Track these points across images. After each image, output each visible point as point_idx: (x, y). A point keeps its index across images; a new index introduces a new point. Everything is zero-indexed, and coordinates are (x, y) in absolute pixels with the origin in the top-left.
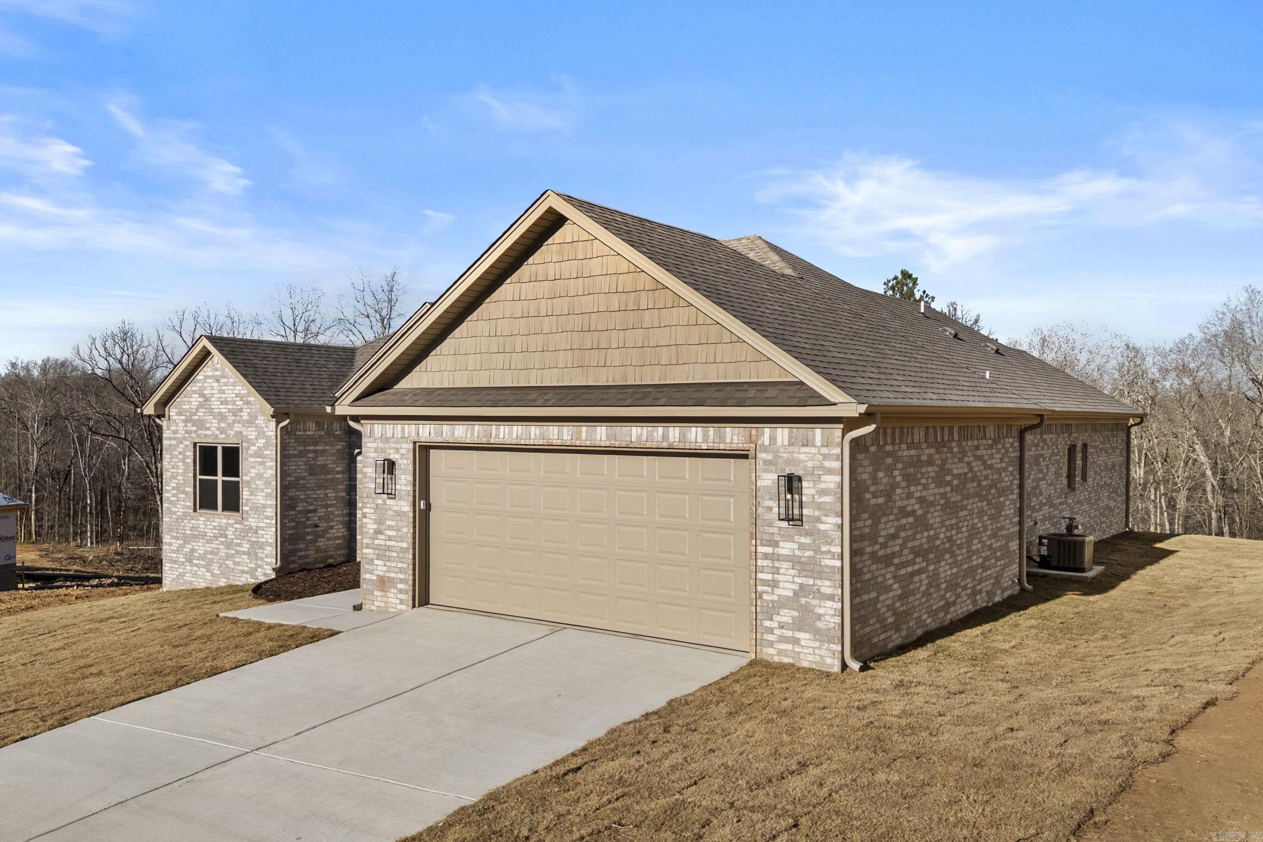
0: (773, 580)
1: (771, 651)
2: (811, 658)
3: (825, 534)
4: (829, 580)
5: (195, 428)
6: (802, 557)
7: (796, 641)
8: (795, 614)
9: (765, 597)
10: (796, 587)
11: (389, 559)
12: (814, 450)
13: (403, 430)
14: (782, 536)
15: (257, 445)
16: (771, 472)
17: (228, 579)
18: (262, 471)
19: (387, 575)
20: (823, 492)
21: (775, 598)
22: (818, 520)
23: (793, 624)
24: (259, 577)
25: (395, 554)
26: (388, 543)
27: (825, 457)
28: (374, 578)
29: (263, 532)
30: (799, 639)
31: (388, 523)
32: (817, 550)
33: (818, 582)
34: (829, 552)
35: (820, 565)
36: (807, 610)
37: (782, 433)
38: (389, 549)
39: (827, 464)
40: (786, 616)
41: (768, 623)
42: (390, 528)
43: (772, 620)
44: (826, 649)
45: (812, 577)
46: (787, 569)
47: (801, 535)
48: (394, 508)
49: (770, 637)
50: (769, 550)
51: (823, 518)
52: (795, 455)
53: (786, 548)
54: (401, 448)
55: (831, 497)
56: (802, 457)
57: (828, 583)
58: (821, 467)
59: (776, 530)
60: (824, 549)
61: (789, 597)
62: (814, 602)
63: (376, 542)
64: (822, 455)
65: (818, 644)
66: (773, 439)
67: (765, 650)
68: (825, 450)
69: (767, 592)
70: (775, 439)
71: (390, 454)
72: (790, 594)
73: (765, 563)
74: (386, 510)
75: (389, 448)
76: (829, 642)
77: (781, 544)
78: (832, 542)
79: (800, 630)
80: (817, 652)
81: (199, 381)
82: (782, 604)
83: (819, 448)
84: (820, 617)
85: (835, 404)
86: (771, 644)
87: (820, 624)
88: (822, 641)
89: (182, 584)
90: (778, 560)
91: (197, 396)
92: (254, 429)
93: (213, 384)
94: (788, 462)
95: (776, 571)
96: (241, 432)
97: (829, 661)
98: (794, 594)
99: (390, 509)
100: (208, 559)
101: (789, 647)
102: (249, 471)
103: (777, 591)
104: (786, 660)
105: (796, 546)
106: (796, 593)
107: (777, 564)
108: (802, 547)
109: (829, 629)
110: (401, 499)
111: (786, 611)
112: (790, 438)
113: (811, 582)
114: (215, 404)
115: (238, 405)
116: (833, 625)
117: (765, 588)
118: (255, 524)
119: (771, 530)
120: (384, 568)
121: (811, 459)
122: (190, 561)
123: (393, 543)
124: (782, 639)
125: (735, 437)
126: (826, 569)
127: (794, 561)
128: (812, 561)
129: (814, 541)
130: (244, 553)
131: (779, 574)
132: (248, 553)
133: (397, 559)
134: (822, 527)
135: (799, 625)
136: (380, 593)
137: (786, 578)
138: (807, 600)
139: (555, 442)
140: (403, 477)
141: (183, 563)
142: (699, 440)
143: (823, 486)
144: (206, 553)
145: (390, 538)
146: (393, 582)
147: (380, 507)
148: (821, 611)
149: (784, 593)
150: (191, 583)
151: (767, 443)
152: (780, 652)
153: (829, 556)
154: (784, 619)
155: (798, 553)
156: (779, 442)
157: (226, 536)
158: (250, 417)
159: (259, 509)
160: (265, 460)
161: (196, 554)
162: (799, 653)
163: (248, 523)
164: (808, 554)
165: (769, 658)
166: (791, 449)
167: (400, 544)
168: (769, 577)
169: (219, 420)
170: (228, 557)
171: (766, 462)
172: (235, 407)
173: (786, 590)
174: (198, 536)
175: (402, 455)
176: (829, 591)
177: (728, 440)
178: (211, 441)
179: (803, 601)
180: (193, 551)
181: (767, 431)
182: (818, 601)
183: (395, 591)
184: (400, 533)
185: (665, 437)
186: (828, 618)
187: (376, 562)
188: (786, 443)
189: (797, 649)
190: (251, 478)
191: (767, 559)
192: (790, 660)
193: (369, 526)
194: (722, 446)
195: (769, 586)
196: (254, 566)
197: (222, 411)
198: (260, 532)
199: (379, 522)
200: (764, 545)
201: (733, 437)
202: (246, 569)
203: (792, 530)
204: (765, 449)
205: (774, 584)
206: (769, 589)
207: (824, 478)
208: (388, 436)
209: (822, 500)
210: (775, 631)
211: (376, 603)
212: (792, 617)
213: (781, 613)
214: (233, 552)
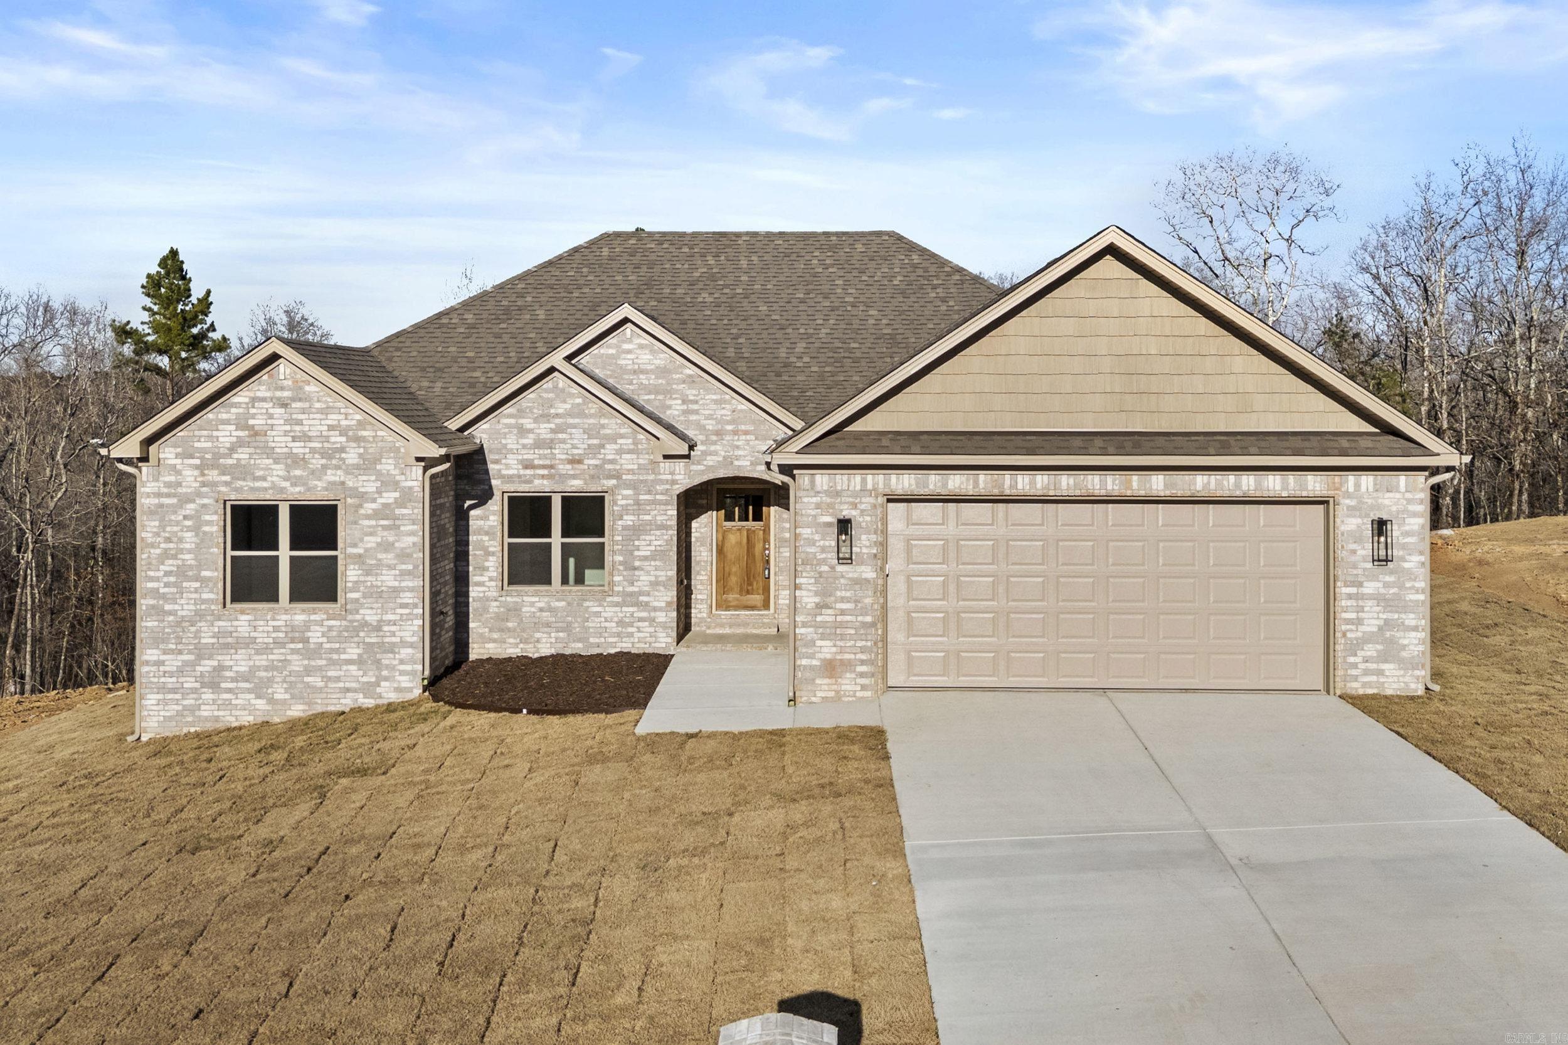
0: (1358, 618)
1: (1355, 685)
2: (1395, 686)
3: (1409, 572)
4: (1414, 613)
5: (227, 478)
6: (1386, 594)
7: (1380, 673)
8: (1380, 647)
9: (1349, 635)
10: (1382, 623)
11: (843, 637)
12: (1398, 495)
13: (864, 481)
14: (1367, 576)
15: (380, 501)
16: (1355, 516)
17: (309, 704)
18: (391, 539)
19: (838, 657)
20: (1407, 534)
21: (1359, 634)
22: (1403, 559)
23: (1378, 656)
24: (385, 695)
25: (853, 632)
26: (839, 618)
27: (1409, 501)
28: (815, 662)
29: (393, 628)
30: (1383, 670)
31: (839, 594)
32: (1401, 587)
33: (1403, 616)
34: (1413, 587)
35: (1405, 600)
36: (1392, 641)
37: (1367, 480)
38: (843, 625)
39: (1411, 508)
40: (1370, 650)
41: (1352, 659)
42: (843, 600)
43: (1356, 655)
44: (1411, 676)
45: (1397, 612)
46: (1371, 607)
47: (1386, 574)
48: (851, 575)
49: (1354, 672)
50: (1353, 590)
51: (1407, 557)
52: (1380, 501)
53: (1370, 588)
54: (861, 503)
55: (1414, 538)
56: (1387, 502)
57: (1412, 616)
58: (1405, 511)
59: (1360, 572)
60: (1408, 585)
61: (1373, 632)
62: (1398, 635)
63: (819, 619)
64: (1406, 499)
65: (1402, 672)
66: (1357, 486)
67: (1348, 685)
68: (1408, 495)
69: (1352, 631)
70: (1359, 486)
71: (841, 511)
72: (1375, 629)
73: (1349, 603)
74: (836, 578)
75: (841, 503)
76: (1413, 669)
77: (1365, 584)
78: (1416, 578)
79: (1386, 661)
80: (1401, 679)
81: (237, 405)
82: (1367, 639)
83: (1403, 493)
84: (1404, 647)
85: (1438, 455)
86: (1355, 678)
87: (1404, 654)
88: (1406, 669)
89: (192, 724)
90: (1362, 599)
91: (233, 427)
92: (373, 478)
93: (271, 411)
94: (1372, 508)
95: (1361, 609)
96: (343, 483)
97: (1413, 686)
98: (1379, 630)
99: (843, 577)
100: (261, 678)
101: (1374, 678)
102: (362, 540)
103: (1362, 628)
104: (1370, 691)
105: (1380, 585)
106: (1380, 628)
107: (1361, 603)
108: (1387, 585)
109: (1413, 657)
110: (862, 563)
111: (1371, 645)
112: (1375, 484)
113: (1396, 616)
114: (279, 441)
115: (334, 443)
116: (1416, 653)
117: (1348, 627)
118: (378, 617)
119: (1355, 572)
120: (834, 650)
121: (1396, 504)
122: (214, 686)
123: (848, 618)
124: (1367, 672)
125: (1317, 485)
126: (1410, 604)
127: (1379, 598)
128: (1398, 597)
129: (1399, 578)
130: (349, 662)
131: (1363, 612)
132: (360, 662)
133: (855, 637)
134: (1406, 565)
135: (1383, 657)
136: (827, 681)
137: (1371, 615)
138: (1392, 633)
139: (1097, 492)
140: (864, 537)
141: (194, 691)
142: (1277, 488)
143: (1407, 528)
144: (253, 670)
145: (843, 612)
146: (848, 665)
147: (824, 575)
148: (1406, 642)
149: (1368, 629)
150: (217, 719)
151: (1351, 489)
152: (1364, 685)
153: (1413, 591)
154: (1369, 653)
155: (1382, 591)
156: (1363, 488)
157: (306, 641)
158: (364, 460)
159: (385, 595)
160: (397, 523)
161: (228, 674)
162: (1384, 682)
163: (358, 617)
164: (1392, 591)
165: (1354, 692)
166: (1375, 494)
167: (860, 618)
168: (1353, 616)
169: (287, 465)
170: (308, 671)
171: (1349, 508)
172: (326, 445)
173: (1371, 625)
174: (229, 644)
175: (862, 511)
176: (1413, 623)
177: (1310, 488)
178: (268, 497)
179: (1388, 634)
180: (220, 668)
181: (1351, 478)
182: (1402, 633)
183: (853, 676)
184: (860, 605)
185: (1238, 485)
186: (1412, 647)
187: (819, 643)
188: (1371, 489)
189: (1382, 680)
190: (366, 550)
191: (1351, 599)
192: (1375, 691)
193: (805, 600)
194: (1304, 494)
195: (1353, 624)
196: (373, 680)
197: (295, 451)
198: (386, 628)
199: (824, 593)
200: (1348, 586)
201: (1314, 484)
202: (354, 685)
203: (1377, 570)
204: (1348, 495)
205: (1359, 622)
206: (1353, 627)
207: (1407, 521)
208: (839, 488)
209: (1406, 540)
210: (1360, 666)
211: (819, 694)
212: (1377, 651)
213: (1365, 648)
214: (324, 662)
